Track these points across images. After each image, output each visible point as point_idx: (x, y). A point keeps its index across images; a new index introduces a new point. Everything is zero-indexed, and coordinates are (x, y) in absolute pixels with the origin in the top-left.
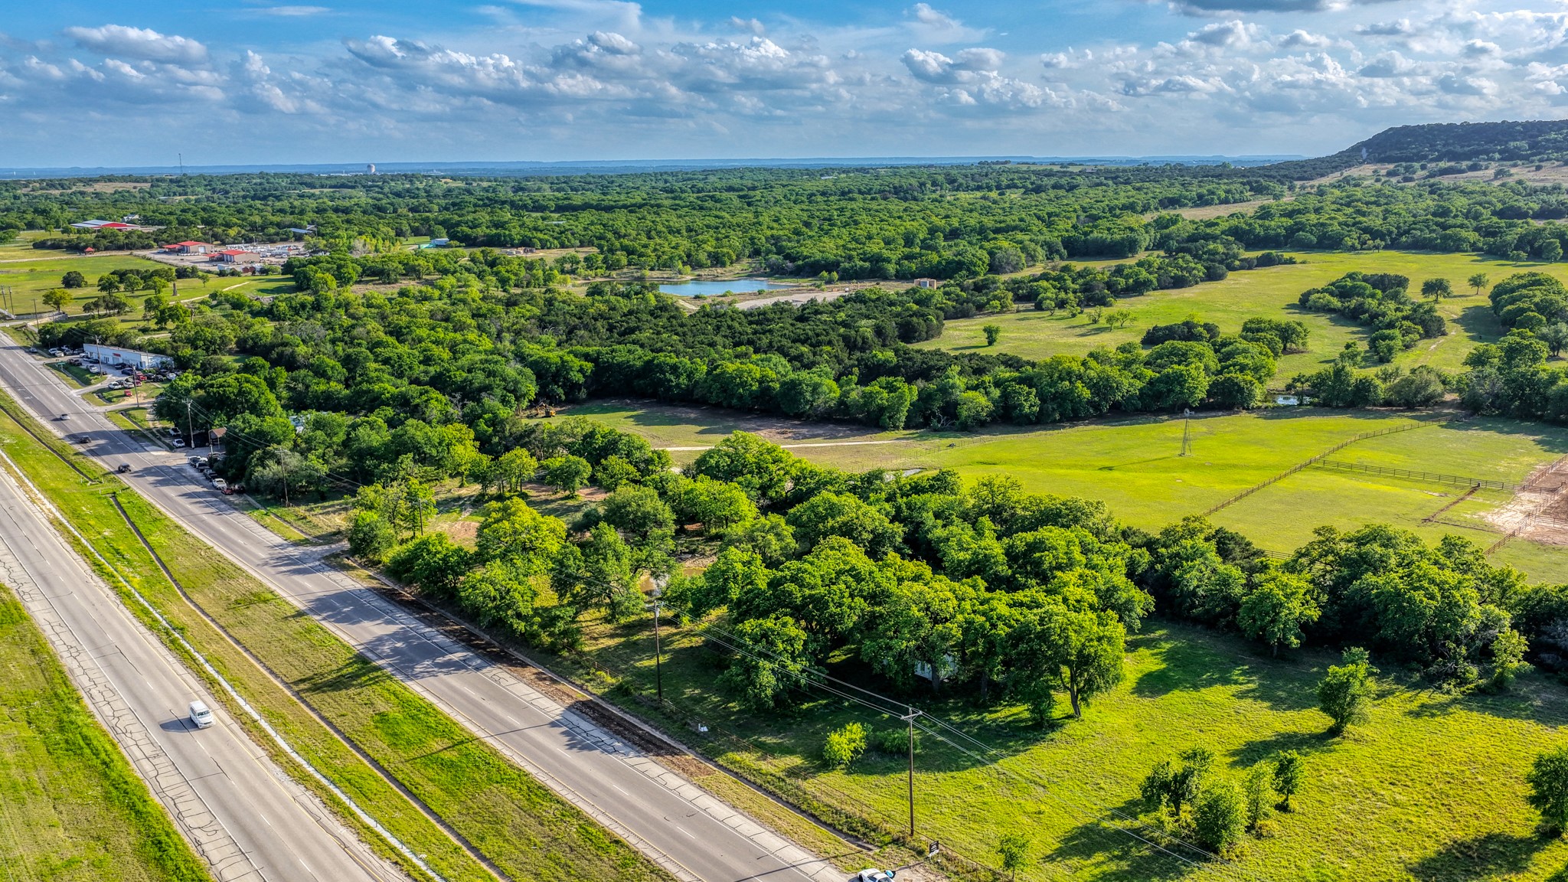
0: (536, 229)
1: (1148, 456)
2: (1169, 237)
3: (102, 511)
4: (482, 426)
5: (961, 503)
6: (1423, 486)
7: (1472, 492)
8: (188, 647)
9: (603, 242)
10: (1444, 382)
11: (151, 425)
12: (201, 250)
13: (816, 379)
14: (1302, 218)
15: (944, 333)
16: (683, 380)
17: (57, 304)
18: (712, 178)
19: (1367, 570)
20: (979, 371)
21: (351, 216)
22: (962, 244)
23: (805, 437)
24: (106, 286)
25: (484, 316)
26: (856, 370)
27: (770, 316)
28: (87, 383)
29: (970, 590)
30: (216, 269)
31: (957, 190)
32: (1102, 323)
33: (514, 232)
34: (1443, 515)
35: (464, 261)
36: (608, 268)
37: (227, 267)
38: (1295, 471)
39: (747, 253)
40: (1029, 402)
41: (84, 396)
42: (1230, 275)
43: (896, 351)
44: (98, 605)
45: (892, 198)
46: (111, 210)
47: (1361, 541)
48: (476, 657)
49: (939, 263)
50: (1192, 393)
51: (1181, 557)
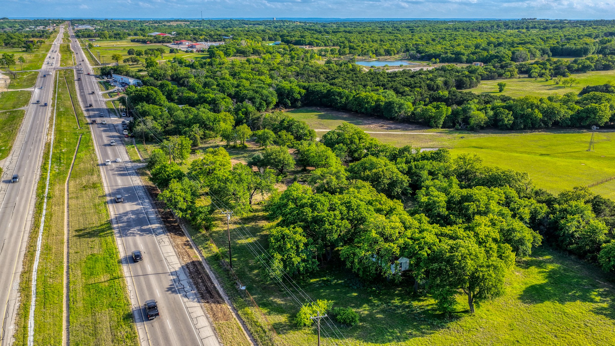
0: (317, 39)
1: (568, 150)
2: (606, 48)
3: (72, 141)
4: (241, 114)
8: (44, 207)
9: (342, 44)
11: (119, 107)
12: (187, 44)
13: (404, 102)
15: (479, 86)
16: (344, 100)
17: (117, 60)
20: (487, 102)
21: (249, 33)
22: (501, 48)
23: (391, 129)
24: (138, 54)
25: (274, 70)
26: (427, 99)
27: (398, 75)
28: (107, 89)
30: (186, 50)
31: (508, 29)
32: (561, 84)
33: (307, 40)
36: (340, 54)
37: (191, 50)
39: (403, 51)
40: (508, 118)
41: (103, 95)
43: (450, 92)
45: (476, 31)
48: (162, 228)
49: (487, 56)
50: (600, 119)
51: (568, 212)
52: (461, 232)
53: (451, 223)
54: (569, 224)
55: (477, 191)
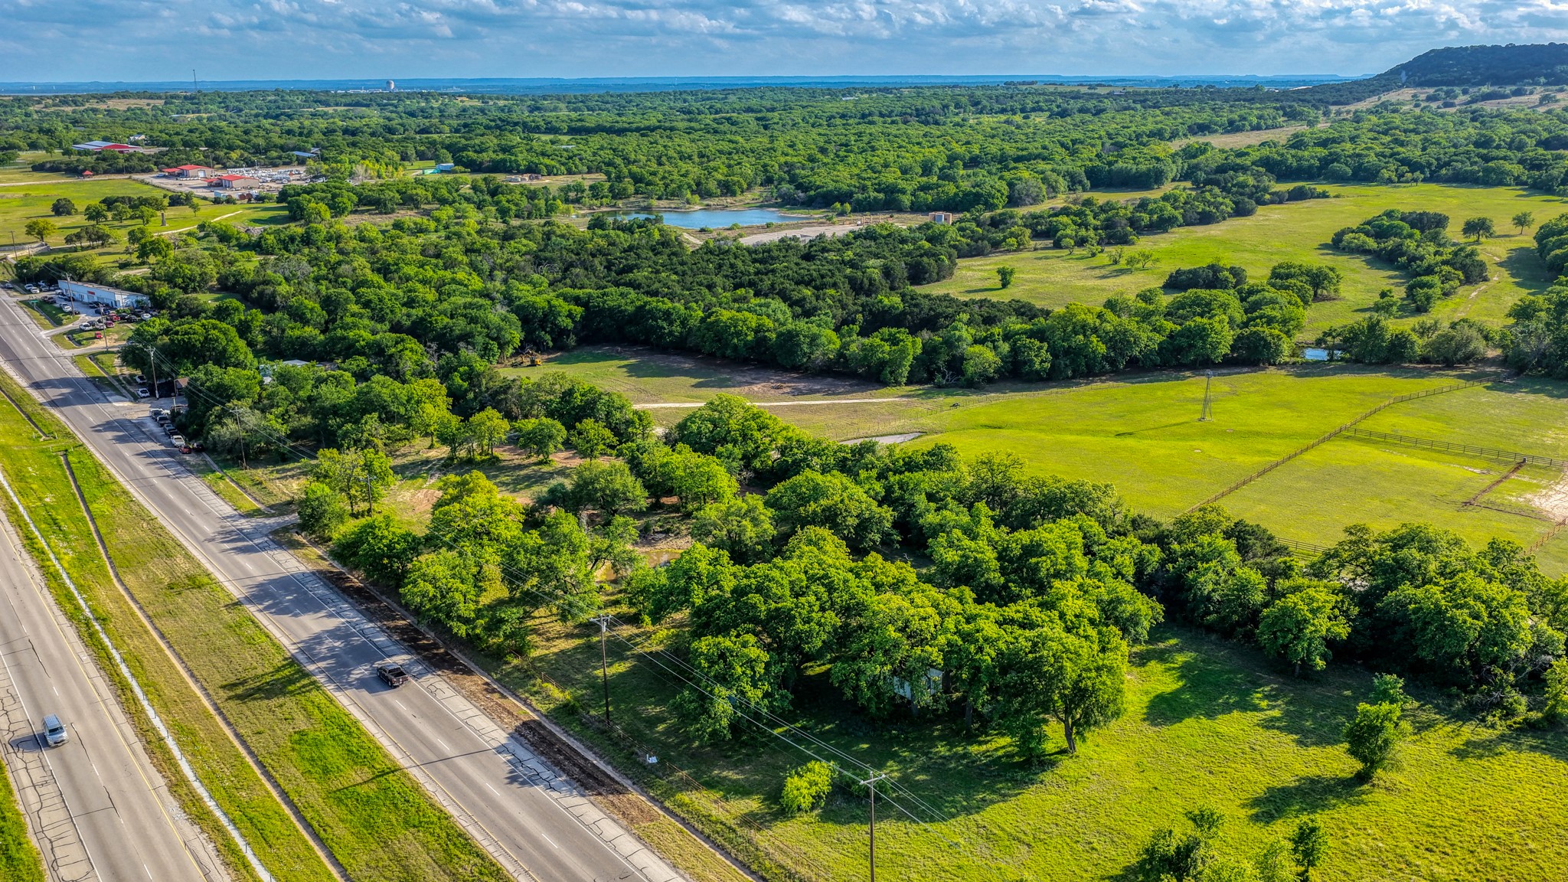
0: (543, 154)
1: (1165, 421)
2: (1196, 167)
3: (49, 472)
4: (458, 380)
5: (958, 481)
6: (1463, 460)
7: (1516, 469)
8: (106, 641)
9: (611, 169)
10: (1486, 338)
11: (118, 371)
12: (201, 174)
13: (815, 329)
14: (1337, 148)
15: (957, 273)
16: (677, 328)
17: (41, 234)
18: (732, 98)
19: (1403, 578)
20: (989, 321)
21: (357, 139)
22: (982, 173)
23: (801, 393)
24: (94, 215)
25: (478, 251)
26: (860, 317)
27: (775, 253)
28: (58, 323)
29: (956, 603)
30: (211, 195)
31: (981, 112)
32: (1123, 264)
33: (520, 157)
34: (1486, 497)
35: (466, 190)
36: (614, 197)
37: (223, 193)
38: (1323, 441)
39: (759, 181)
40: (1040, 357)
41: (55, 339)
42: (1260, 210)
43: (903, 296)
44: (20, 589)
45: (913, 120)
46: (119, 130)
47: (1397, 544)
48: (417, 662)
49: (956, 194)
50: (1215, 348)
51: (1196, 557)
52: (1036, 614)
53: (1014, 598)
54: (1202, 579)
55: (1046, 535)
